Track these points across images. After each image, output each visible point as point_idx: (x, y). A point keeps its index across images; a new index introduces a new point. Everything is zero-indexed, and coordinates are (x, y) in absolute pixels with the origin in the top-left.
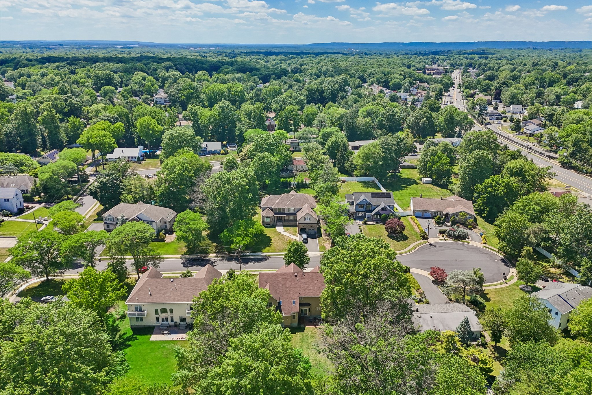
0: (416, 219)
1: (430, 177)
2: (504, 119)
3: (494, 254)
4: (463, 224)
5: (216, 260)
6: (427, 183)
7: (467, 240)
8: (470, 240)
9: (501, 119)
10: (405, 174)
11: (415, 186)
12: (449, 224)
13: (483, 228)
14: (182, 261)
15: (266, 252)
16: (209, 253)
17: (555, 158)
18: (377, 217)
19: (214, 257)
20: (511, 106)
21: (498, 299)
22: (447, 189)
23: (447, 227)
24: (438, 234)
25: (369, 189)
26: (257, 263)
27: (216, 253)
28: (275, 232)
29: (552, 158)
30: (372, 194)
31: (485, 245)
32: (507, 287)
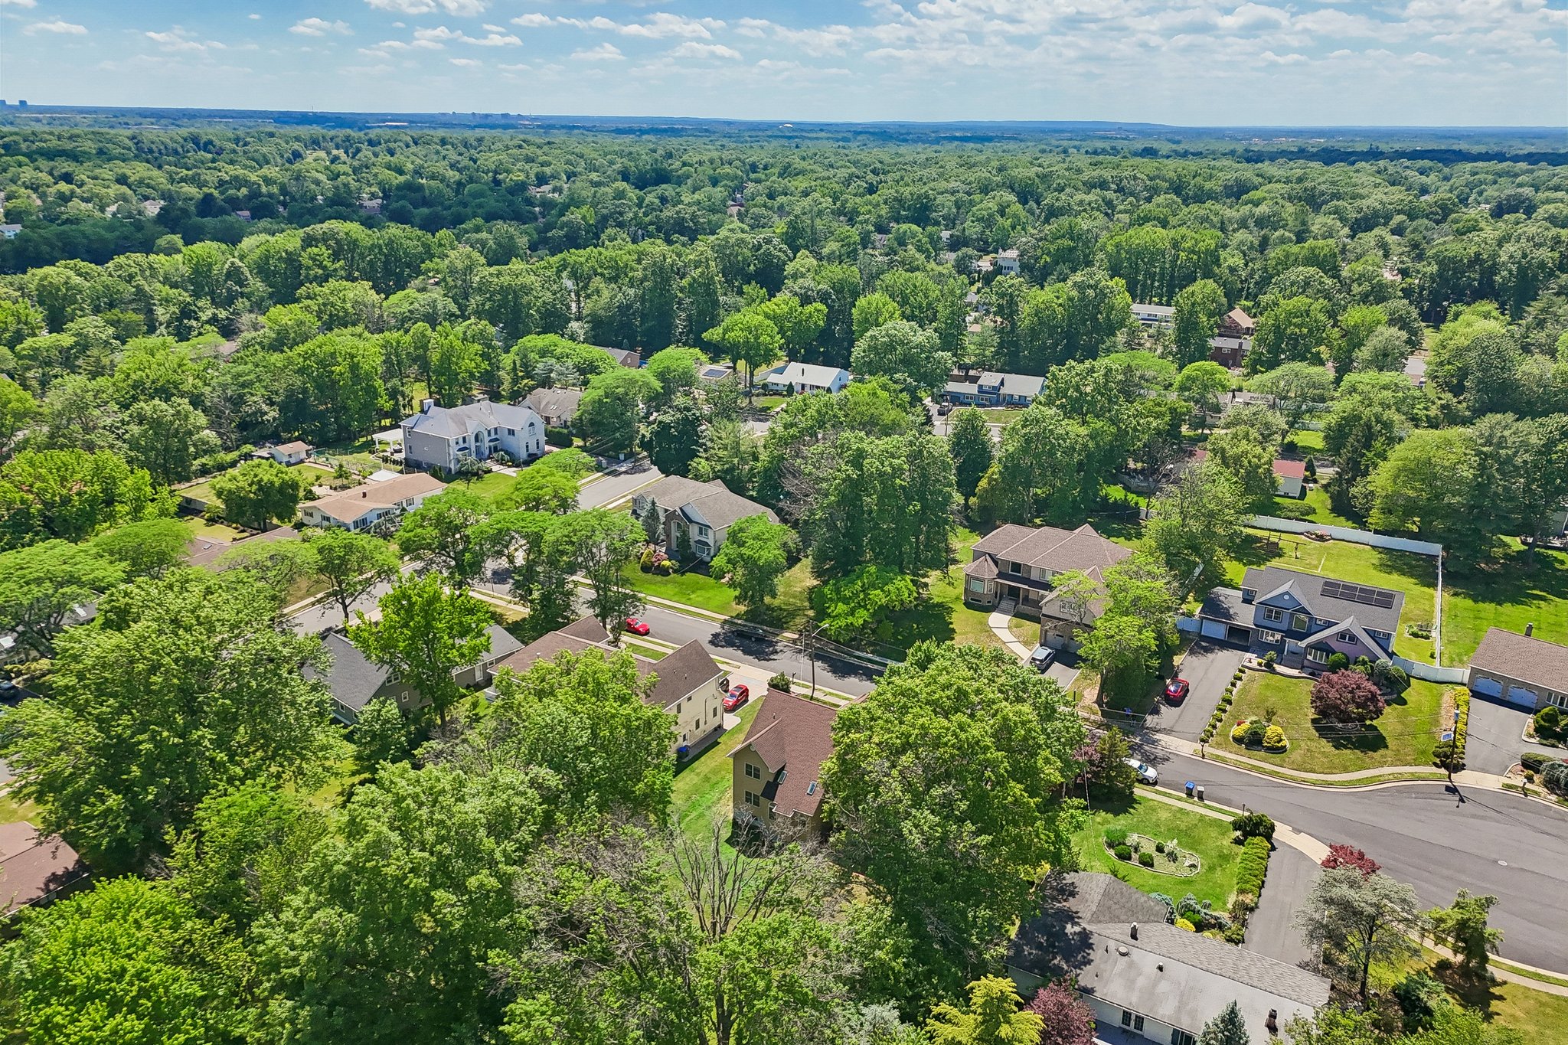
0: (1469, 698)
18: (1320, 658)
19: (789, 640)
24: (1516, 765)
27: (798, 633)
28: (981, 623)
30: (1326, 584)
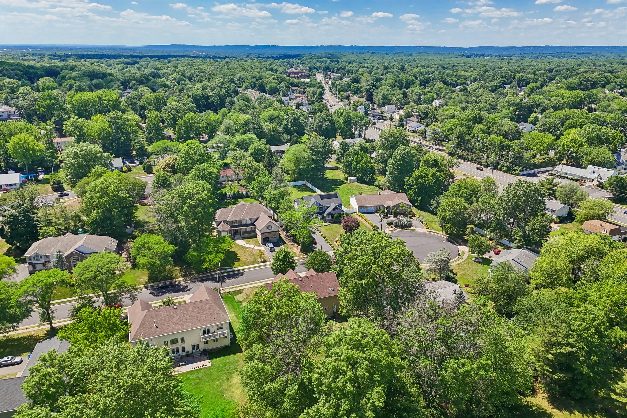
0: (362, 215)
1: (355, 176)
2: (385, 118)
3: (440, 237)
4: (403, 214)
5: (188, 284)
6: (354, 181)
7: (412, 228)
8: (414, 227)
9: (383, 119)
10: (330, 175)
11: (344, 185)
12: (392, 216)
13: (420, 215)
14: (149, 291)
15: (237, 267)
16: (174, 278)
17: (443, 150)
18: (330, 217)
19: (183, 281)
20: (386, 106)
21: (463, 272)
22: (373, 185)
23: (391, 219)
24: (387, 226)
25: (305, 192)
26: (234, 279)
27: (183, 277)
28: (237, 245)
29: (440, 150)
31: (429, 230)
32: (464, 261)
